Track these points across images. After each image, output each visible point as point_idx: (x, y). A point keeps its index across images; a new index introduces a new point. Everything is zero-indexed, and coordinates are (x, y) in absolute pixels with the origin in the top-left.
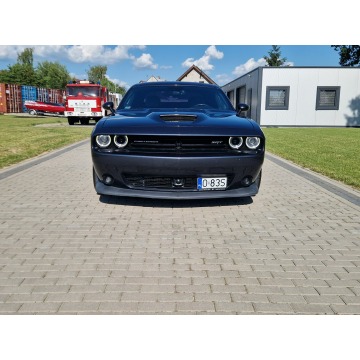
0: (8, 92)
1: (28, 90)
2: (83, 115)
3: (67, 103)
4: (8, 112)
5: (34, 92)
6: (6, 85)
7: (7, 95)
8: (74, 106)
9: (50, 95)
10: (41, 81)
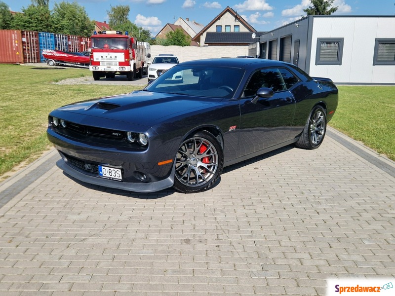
0: (24, 40)
1: (46, 38)
2: (109, 70)
3: (92, 57)
4: (25, 62)
5: (52, 39)
6: (22, 32)
7: (23, 43)
8: (100, 60)
9: (70, 43)
10: (58, 26)
